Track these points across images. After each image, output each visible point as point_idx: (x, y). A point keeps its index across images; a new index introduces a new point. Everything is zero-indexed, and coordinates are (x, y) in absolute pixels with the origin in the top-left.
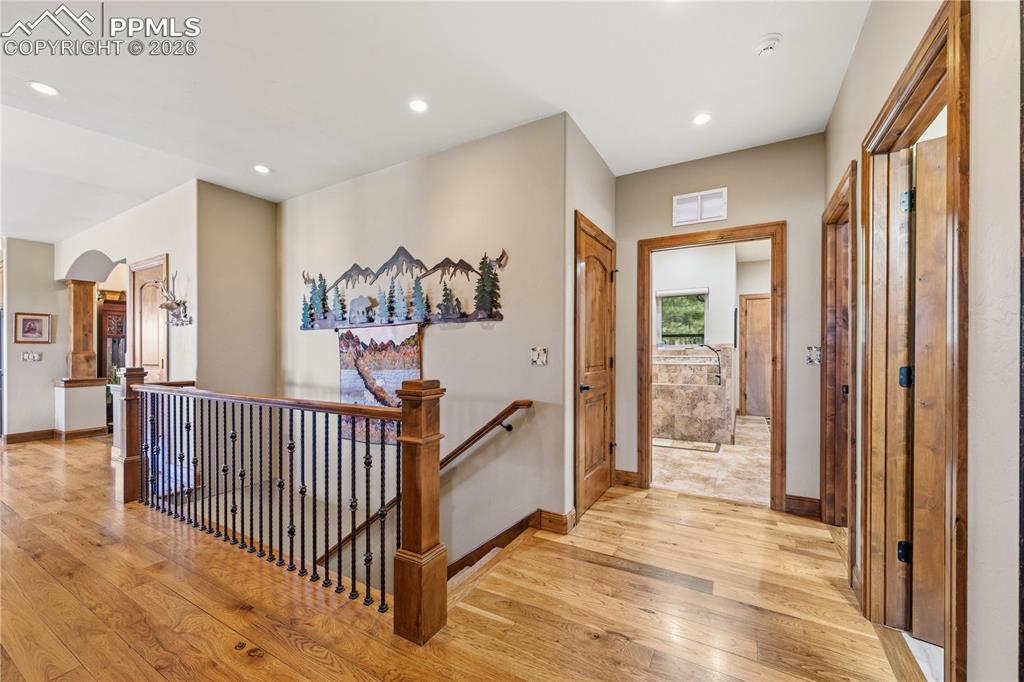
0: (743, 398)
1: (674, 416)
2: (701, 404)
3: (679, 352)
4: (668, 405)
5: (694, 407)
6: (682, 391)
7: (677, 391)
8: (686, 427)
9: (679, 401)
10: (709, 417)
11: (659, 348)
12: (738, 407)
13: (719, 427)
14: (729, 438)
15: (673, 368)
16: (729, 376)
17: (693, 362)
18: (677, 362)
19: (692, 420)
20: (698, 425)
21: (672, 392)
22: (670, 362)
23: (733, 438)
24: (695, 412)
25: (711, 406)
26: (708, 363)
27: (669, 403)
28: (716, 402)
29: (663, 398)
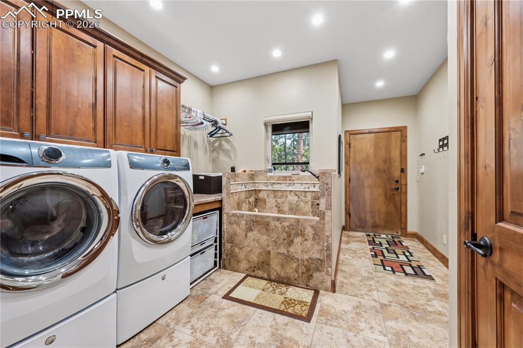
0: (348, 217)
1: (269, 252)
2: (298, 240)
3: (285, 178)
4: (264, 239)
5: (291, 243)
6: (277, 223)
7: (273, 223)
8: (283, 266)
9: (274, 235)
10: (306, 257)
11: (269, 174)
12: (344, 224)
13: (318, 270)
14: (329, 284)
15: (280, 194)
16: (329, 207)
17: (297, 188)
18: (284, 188)
19: (289, 258)
20: (294, 265)
21: (268, 224)
22: (276, 187)
23: (334, 284)
24: (292, 249)
25: (309, 243)
26: (312, 189)
27: (265, 237)
28: (314, 239)
29: (259, 231)
